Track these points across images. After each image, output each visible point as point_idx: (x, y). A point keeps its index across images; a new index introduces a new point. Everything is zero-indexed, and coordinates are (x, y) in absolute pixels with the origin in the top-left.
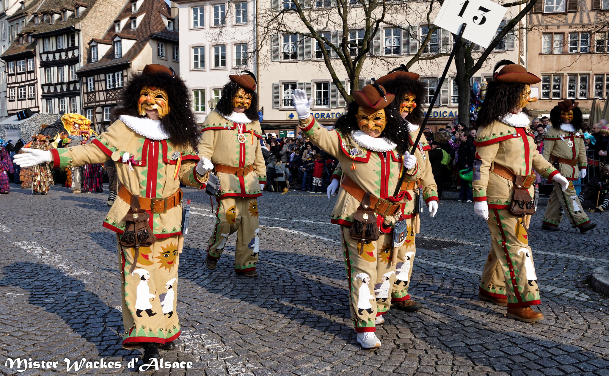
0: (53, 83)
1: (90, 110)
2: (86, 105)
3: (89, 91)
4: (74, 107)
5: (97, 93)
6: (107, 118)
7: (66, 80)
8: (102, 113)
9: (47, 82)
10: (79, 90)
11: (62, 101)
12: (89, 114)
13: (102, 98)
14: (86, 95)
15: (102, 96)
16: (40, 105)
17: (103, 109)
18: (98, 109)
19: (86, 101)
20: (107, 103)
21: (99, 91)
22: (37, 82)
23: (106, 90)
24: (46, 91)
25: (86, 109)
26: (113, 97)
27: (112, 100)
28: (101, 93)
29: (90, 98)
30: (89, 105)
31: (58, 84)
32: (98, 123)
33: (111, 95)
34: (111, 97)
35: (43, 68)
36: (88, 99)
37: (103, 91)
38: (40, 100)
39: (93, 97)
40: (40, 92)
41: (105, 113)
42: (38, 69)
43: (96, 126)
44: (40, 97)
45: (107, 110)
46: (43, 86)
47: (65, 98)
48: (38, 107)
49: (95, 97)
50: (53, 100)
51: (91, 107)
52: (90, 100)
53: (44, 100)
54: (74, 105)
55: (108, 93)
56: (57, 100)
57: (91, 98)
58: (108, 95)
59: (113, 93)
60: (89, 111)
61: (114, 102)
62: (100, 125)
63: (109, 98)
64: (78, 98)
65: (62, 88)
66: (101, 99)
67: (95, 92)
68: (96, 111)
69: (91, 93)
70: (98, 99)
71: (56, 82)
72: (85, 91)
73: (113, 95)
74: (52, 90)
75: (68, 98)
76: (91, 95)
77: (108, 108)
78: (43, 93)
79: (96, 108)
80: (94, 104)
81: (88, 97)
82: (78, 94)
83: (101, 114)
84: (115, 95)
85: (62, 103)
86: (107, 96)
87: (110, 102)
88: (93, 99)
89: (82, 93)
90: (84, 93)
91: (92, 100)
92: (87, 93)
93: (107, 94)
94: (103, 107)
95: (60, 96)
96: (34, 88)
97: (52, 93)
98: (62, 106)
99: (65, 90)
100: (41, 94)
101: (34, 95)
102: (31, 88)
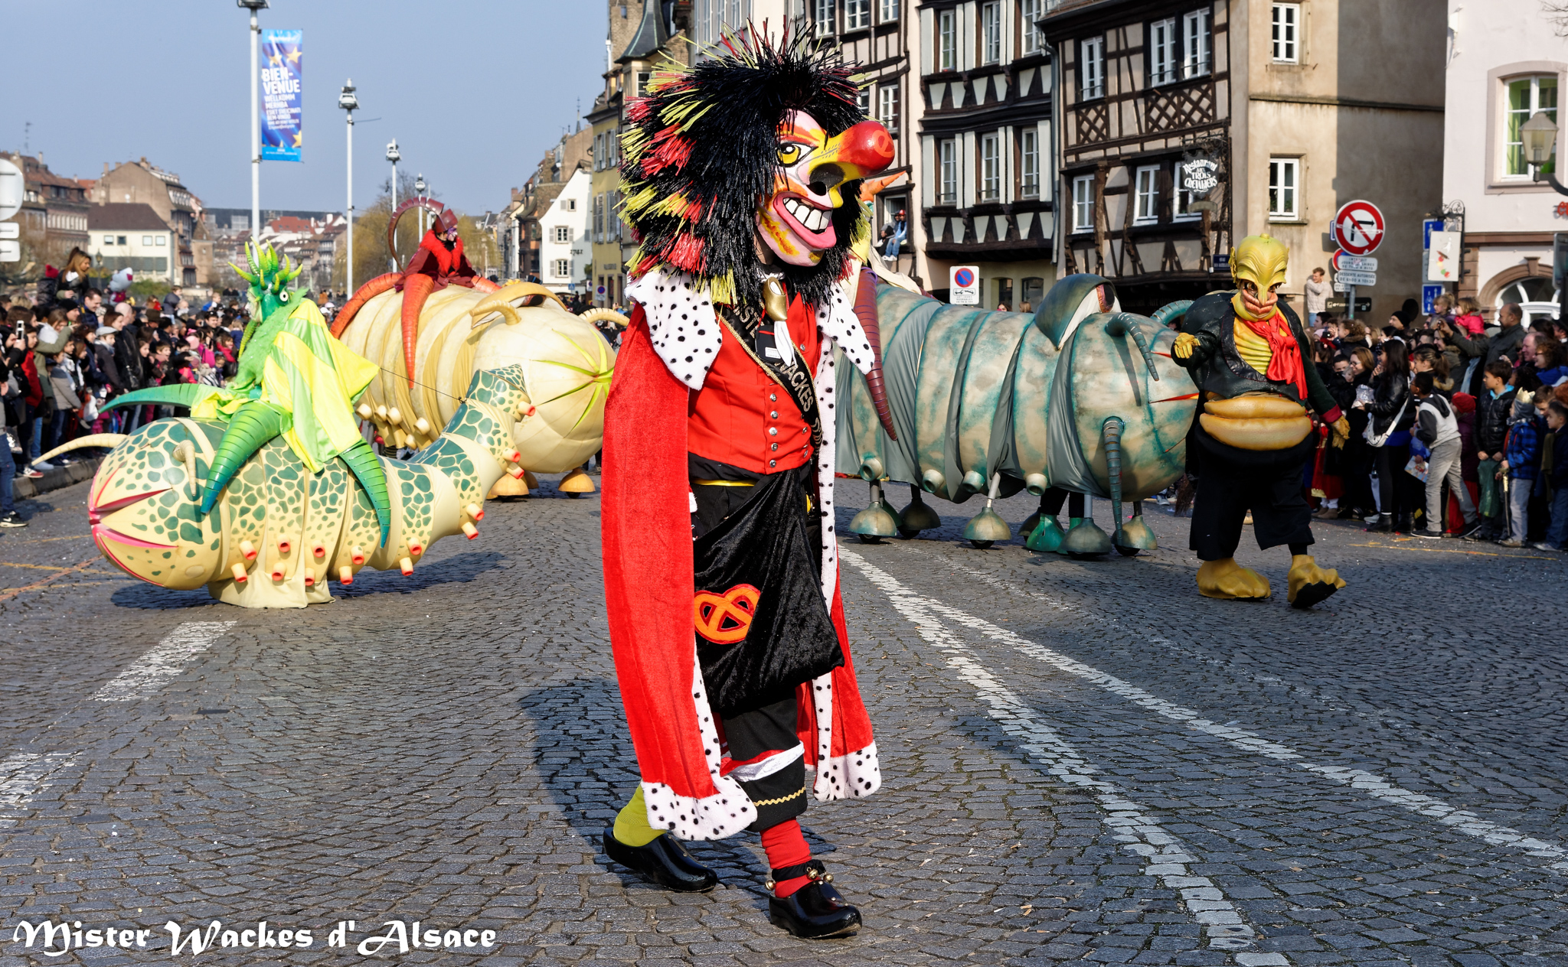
0: (960, 69)
1: (1087, 179)
2: (1072, 159)
3: (1086, 97)
4: (1029, 168)
5: (1113, 108)
6: (1144, 211)
7: (1006, 58)
8: (1127, 190)
9: (941, 68)
10: (1049, 96)
11: (989, 142)
12: (1081, 198)
13: (1131, 129)
14: (1072, 118)
15: (1128, 119)
16: (915, 162)
17: (1132, 176)
18: (1116, 176)
19: (1073, 141)
20: (1150, 146)
21: (1121, 98)
22: (907, 70)
23: (1148, 95)
24: (937, 106)
25: (1070, 174)
26: (1171, 120)
27: (1166, 135)
28: (1128, 105)
29: (1085, 126)
30: (1084, 156)
31: (978, 73)
32: (1112, 236)
33: (1163, 112)
34: (1163, 122)
35: (930, 12)
36: (1079, 130)
37: (1133, 95)
38: (914, 140)
39: (1100, 123)
40: (917, 108)
41: (1138, 193)
42: (913, 15)
43: (1106, 246)
44: (915, 128)
45: (1146, 175)
46: (927, 82)
47: (1001, 132)
48: (908, 169)
49: (1107, 125)
50: (958, 139)
51: (1090, 168)
52: (1086, 136)
53: (930, 142)
54: (1030, 158)
55: (1155, 104)
56: (971, 138)
57: (1092, 126)
58: (1155, 113)
59: (1170, 102)
60: (1081, 184)
61: (1175, 142)
62: (1118, 243)
63: (1156, 124)
64: (1043, 129)
65: (991, 92)
66: (1126, 133)
67: (1105, 102)
68: (1109, 184)
69: (1091, 104)
70: (1114, 133)
71: (971, 64)
72: (1071, 100)
73: (1171, 111)
74: (958, 101)
75: (1010, 129)
76: (1092, 115)
77: (1152, 170)
78: (929, 111)
79: (1107, 169)
80: (1100, 153)
81: (1079, 124)
82: (1046, 112)
83: (1125, 196)
84: (1179, 111)
85: (989, 154)
86: (1148, 119)
87: (1158, 145)
88: (1100, 134)
89: (1058, 109)
90: (1067, 109)
91: (1093, 134)
92: (1079, 107)
93: (1148, 111)
94: (1132, 163)
95: (982, 123)
96: (897, 94)
97: (958, 111)
98: (989, 163)
99: (1001, 95)
100: (921, 116)
101: (896, 121)
102: (886, 93)
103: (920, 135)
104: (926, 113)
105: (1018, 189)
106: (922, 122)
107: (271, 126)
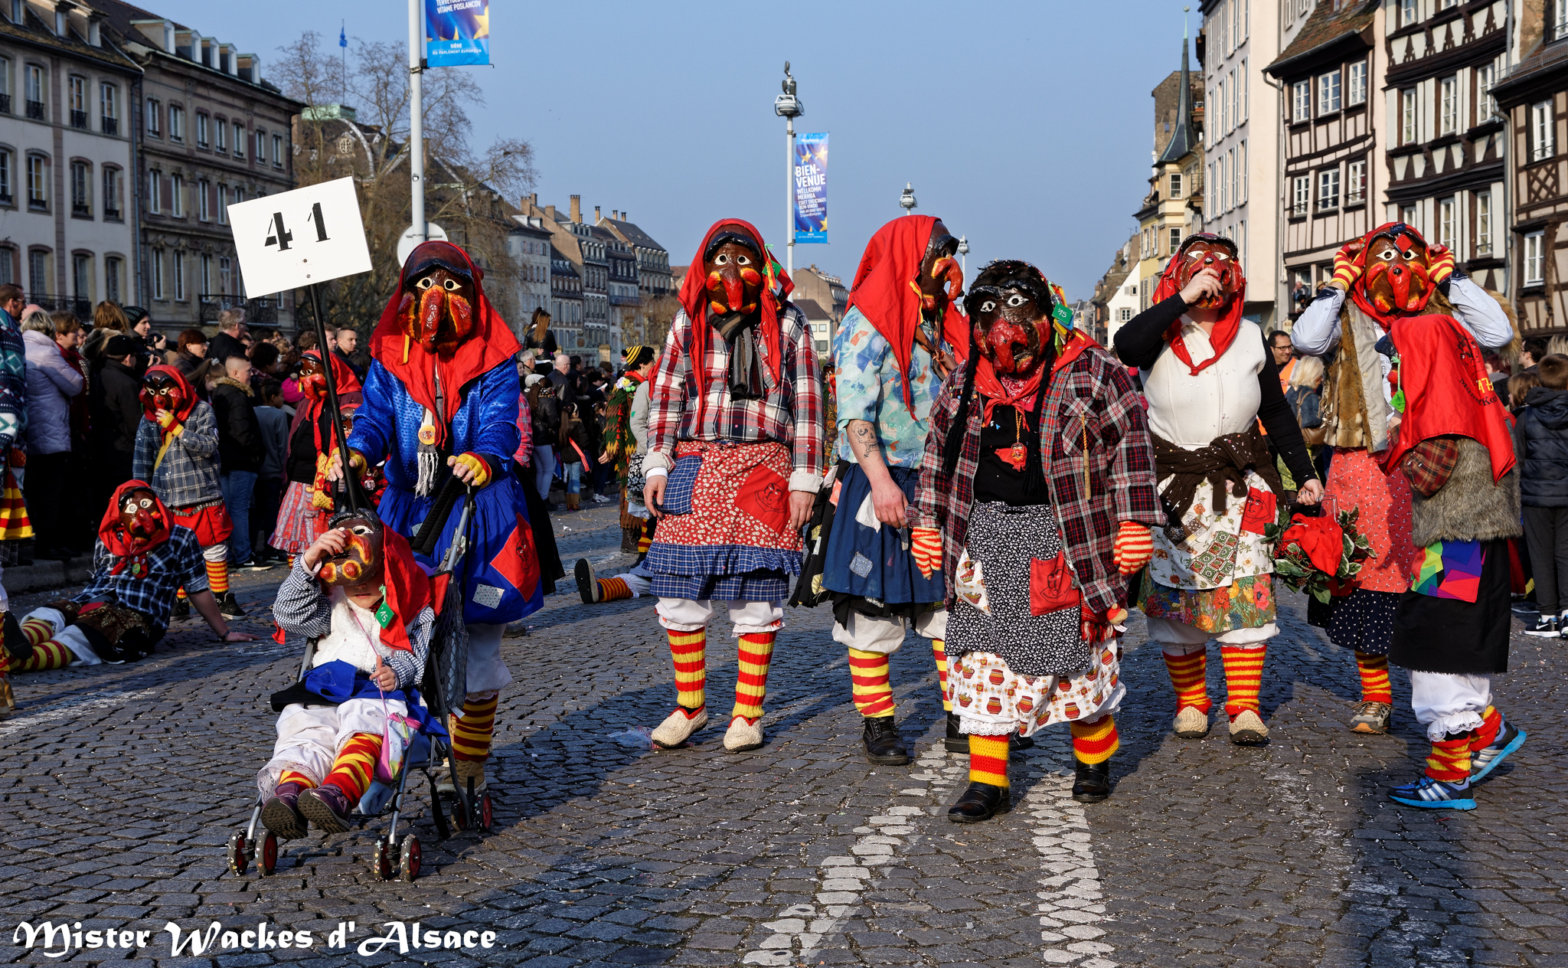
0: (1420, 142)
1: (1538, 235)
2: (1523, 217)
3: (1537, 158)
4: (1484, 229)
7: (1463, 127)
9: (1405, 142)
10: (1502, 159)
11: (1447, 206)
12: (1532, 253)
14: (1523, 178)
19: (1524, 200)
22: (1373, 146)
24: (1400, 176)
25: (1522, 231)
29: (1536, 185)
30: (1534, 214)
31: (1437, 144)
35: (1394, 92)
36: (1530, 189)
38: (1380, 209)
39: (1550, 181)
40: (1382, 180)
42: (1378, 94)
44: (1381, 198)
46: (1392, 156)
47: (1458, 195)
49: (1556, 183)
50: (1419, 204)
51: (1541, 224)
52: (1537, 194)
53: (1394, 207)
54: (1485, 221)
56: (1430, 202)
57: (1543, 184)
60: (1533, 240)
64: (1497, 191)
65: (1449, 160)
67: (1555, 161)
68: (1559, 239)
69: (1542, 164)
71: (1430, 137)
72: (1523, 161)
74: (1419, 172)
75: (1466, 193)
76: (1543, 174)
78: (1393, 182)
79: (1557, 225)
80: (1550, 210)
81: (1530, 184)
82: (1499, 175)
85: (1447, 217)
88: (1549, 192)
89: (1511, 171)
90: (1519, 170)
91: (1543, 192)
92: (1531, 167)
95: (1441, 188)
96: (1364, 169)
97: (1419, 180)
98: (1447, 228)
99: (1458, 163)
100: (1386, 187)
101: (1364, 194)
102: (1355, 168)
103: (1386, 204)
104: (1391, 184)
105: (1474, 248)
106: (1387, 192)
107: (802, 214)
